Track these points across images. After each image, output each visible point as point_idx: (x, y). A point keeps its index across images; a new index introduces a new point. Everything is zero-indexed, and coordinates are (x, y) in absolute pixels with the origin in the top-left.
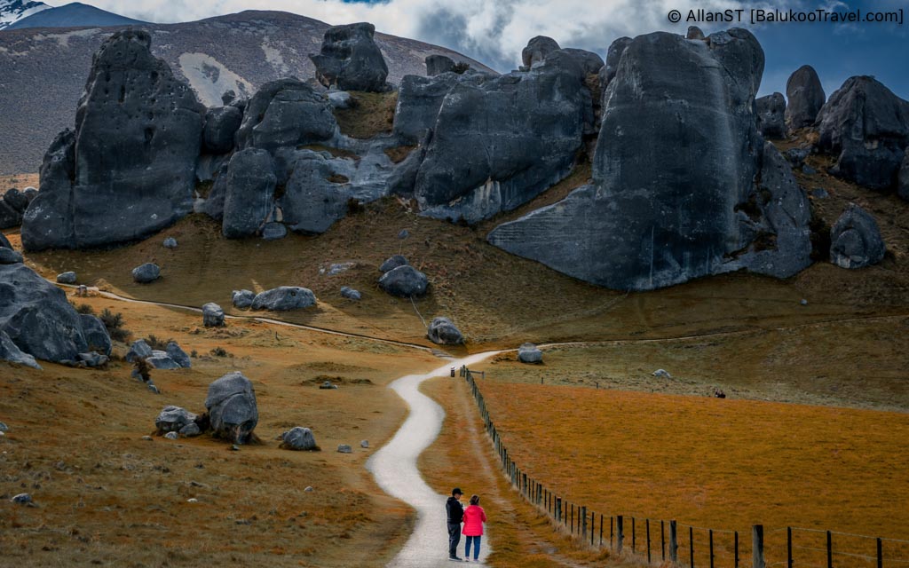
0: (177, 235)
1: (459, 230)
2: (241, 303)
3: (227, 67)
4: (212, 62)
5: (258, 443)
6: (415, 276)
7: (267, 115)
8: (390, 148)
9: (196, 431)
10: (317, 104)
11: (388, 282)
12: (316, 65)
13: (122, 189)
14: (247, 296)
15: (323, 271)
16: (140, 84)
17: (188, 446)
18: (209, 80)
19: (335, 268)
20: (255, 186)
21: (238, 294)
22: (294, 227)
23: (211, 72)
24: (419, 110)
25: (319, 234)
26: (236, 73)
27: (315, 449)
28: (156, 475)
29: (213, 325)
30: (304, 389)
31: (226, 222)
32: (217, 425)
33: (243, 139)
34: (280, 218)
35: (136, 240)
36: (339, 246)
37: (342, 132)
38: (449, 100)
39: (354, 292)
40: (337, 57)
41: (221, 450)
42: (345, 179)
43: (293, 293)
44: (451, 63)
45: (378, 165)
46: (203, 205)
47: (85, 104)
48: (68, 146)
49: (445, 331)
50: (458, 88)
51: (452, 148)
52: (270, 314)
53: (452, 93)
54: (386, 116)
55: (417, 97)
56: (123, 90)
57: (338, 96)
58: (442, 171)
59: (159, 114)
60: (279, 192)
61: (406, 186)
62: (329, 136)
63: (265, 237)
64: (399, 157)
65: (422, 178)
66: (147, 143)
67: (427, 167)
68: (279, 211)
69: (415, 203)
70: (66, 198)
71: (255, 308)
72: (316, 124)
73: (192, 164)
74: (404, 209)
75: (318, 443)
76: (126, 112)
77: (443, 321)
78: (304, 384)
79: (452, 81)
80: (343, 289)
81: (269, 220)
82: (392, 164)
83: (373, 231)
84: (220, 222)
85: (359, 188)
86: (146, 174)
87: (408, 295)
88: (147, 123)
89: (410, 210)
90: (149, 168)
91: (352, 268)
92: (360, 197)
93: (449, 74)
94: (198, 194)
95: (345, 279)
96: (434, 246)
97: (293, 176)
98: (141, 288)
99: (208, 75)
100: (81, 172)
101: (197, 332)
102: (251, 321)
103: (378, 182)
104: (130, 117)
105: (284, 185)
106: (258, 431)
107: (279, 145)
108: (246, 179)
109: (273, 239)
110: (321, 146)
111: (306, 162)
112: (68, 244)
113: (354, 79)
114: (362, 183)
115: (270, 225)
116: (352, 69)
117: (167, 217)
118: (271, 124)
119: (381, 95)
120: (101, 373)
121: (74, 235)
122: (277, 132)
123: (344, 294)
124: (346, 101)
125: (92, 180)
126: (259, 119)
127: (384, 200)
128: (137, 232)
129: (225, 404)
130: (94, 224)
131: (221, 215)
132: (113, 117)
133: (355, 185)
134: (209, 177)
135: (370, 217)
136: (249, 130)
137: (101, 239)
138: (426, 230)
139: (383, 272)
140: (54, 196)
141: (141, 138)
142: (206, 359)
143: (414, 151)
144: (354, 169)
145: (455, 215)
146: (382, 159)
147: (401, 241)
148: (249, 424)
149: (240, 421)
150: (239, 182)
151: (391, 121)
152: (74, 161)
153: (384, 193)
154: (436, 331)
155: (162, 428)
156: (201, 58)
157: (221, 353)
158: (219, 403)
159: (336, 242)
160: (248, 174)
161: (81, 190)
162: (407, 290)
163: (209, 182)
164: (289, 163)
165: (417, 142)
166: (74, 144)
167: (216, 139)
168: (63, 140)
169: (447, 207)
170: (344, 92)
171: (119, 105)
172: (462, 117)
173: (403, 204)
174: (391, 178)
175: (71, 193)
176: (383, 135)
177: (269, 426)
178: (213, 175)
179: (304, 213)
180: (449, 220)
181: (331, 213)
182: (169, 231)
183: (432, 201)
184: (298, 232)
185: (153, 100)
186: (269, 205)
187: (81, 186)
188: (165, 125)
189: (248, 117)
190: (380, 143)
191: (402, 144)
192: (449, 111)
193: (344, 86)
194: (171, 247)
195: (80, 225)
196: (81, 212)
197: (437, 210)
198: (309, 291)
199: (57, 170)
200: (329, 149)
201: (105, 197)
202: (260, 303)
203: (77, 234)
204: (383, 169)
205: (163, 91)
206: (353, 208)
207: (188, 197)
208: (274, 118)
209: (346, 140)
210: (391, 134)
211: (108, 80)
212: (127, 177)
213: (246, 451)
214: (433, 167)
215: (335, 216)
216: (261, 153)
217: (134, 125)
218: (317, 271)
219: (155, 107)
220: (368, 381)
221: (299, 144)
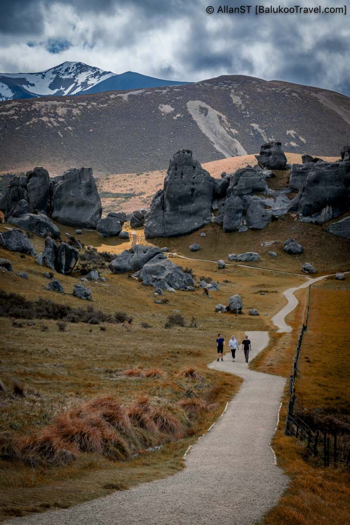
0: (205, 232)
1: (315, 226)
2: (231, 259)
3: (212, 107)
4: (204, 105)
5: (243, 313)
6: (297, 247)
7: (239, 183)
8: (288, 194)
9: (226, 311)
10: (259, 177)
11: (287, 249)
12: (258, 160)
13: (183, 213)
14: (234, 256)
15: (262, 245)
16: (189, 171)
17: (225, 315)
18: (203, 115)
19: (268, 244)
20: (235, 211)
21: (230, 255)
22: (251, 227)
23: (204, 111)
24: (299, 177)
25: (261, 230)
26: (217, 110)
27: (258, 315)
28: (220, 323)
29: (222, 268)
30: (256, 295)
31: (224, 226)
32: (232, 309)
33: (230, 193)
34: (245, 224)
35: (190, 233)
36: (268, 234)
37: (269, 188)
38: (311, 174)
39: (274, 253)
40: (266, 156)
41: (233, 316)
42: (270, 207)
43: (251, 255)
44: (312, 158)
45: (283, 201)
46: (215, 219)
47: (167, 180)
48: (161, 196)
49: (308, 268)
50: (314, 169)
51: (312, 194)
52: (242, 263)
53: (312, 171)
54: (285, 181)
55: (298, 173)
56: (182, 174)
57: (267, 172)
58: (308, 203)
59: (196, 183)
60: (244, 213)
61: (294, 209)
62: (264, 190)
63: (240, 231)
64: (291, 197)
65: (300, 206)
66: (192, 195)
67: (302, 202)
68: (245, 221)
69: (298, 216)
70: (162, 217)
71: (236, 261)
72: (259, 185)
73: (210, 203)
74: (294, 219)
75: (259, 313)
76: (184, 183)
77: (308, 265)
78: (256, 293)
79: (312, 166)
80: (270, 252)
81: (241, 224)
82: (288, 200)
83: (281, 228)
84: (222, 225)
85: (276, 211)
86: (192, 207)
87: (295, 254)
88: (193, 187)
89: (296, 219)
90: (193, 205)
91: (273, 244)
92: (276, 214)
93: (311, 163)
94: (213, 215)
95: (270, 248)
96: (305, 234)
97: (250, 207)
98: (193, 253)
99: (202, 112)
100: (167, 207)
101: (216, 271)
102: (235, 267)
103: (283, 208)
104: (185, 185)
105: (246, 210)
106: (243, 310)
107: (244, 195)
108: (231, 209)
109: (243, 232)
110: (260, 194)
111: (254, 201)
112: (163, 235)
113: (273, 165)
114: (277, 208)
115: (241, 226)
116: (272, 161)
117: (201, 224)
118: (241, 186)
119: (284, 171)
120: (194, 293)
121: (165, 232)
122: (243, 189)
123: (270, 254)
124: (270, 175)
125: (171, 210)
126: (236, 184)
127: (286, 215)
128: (190, 230)
129: (234, 303)
130: (173, 227)
131: (222, 223)
132: (179, 185)
133: (274, 209)
134: (217, 208)
135: (280, 222)
136: (232, 189)
137: (176, 233)
138: (302, 227)
139: (285, 245)
140: (157, 217)
141: (190, 193)
142: (222, 284)
143: (297, 195)
144: (274, 203)
145: (314, 220)
146: (285, 198)
147: (292, 232)
148: (240, 309)
149: (238, 308)
150: (229, 210)
151: (288, 183)
152: (164, 202)
153: (286, 212)
154: (305, 268)
155: (217, 310)
156: (198, 103)
157: (227, 282)
158: (232, 303)
159: (267, 233)
160: (232, 207)
161: (167, 214)
162: (294, 252)
163: (217, 210)
164: (248, 201)
165: (298, 191)
166: (163, 196)
167: (219, 192)
168: (159, 194)
169: (311, 217)
170: (269, 171)
171: (181, 180)
172: (316, 181)
173: (293, 216)
174: (289, 206)
175: (163, 216)
176: (285, 188)
177: (245, 308)
178: (219, 207)
179: (255, 221)
180: (311, 222)
181: (265, 221)
182: (203, 230)
183: (305, 215)
184: (252, 229)
185: (194, 178)
186: (241, 219)
187: (167, 212)
188: (198, 187)
189: (232, 184)
190: (284, 192)
191: (292, 192)
192: (311, 179)
193: (269, 168)
194: (203, 237)
195: (167, 228)
196: (167, 223)
197: (307, 219)
198: (257, 254)
199: (158, 206)
200: (264, 195)
201: (177, 217)
202: (239, 259)
203: (167, 231)
204: (285, 202)
205: (198, 174)
206: (274, 219)
207: (209, 216)
208: (242, 184)
209: (270, 191)
210: (288, 188)
211: (176, 170)
212: (185, 208)
213: (240, 316)
214: (305, 202)
215: (267, 222)
216: (237, 198)
217: (187, 188)
218: (260, 245)
219: (195, 180)
220: (276, 292)
221: (251, 194)
